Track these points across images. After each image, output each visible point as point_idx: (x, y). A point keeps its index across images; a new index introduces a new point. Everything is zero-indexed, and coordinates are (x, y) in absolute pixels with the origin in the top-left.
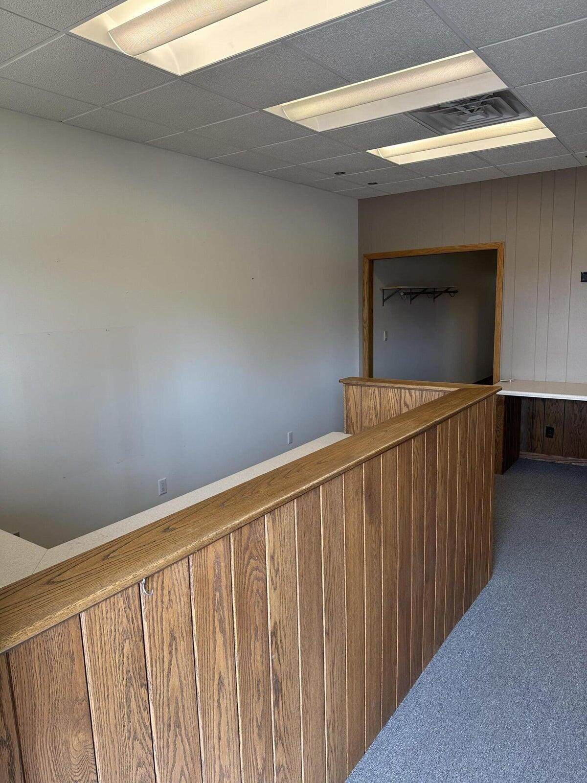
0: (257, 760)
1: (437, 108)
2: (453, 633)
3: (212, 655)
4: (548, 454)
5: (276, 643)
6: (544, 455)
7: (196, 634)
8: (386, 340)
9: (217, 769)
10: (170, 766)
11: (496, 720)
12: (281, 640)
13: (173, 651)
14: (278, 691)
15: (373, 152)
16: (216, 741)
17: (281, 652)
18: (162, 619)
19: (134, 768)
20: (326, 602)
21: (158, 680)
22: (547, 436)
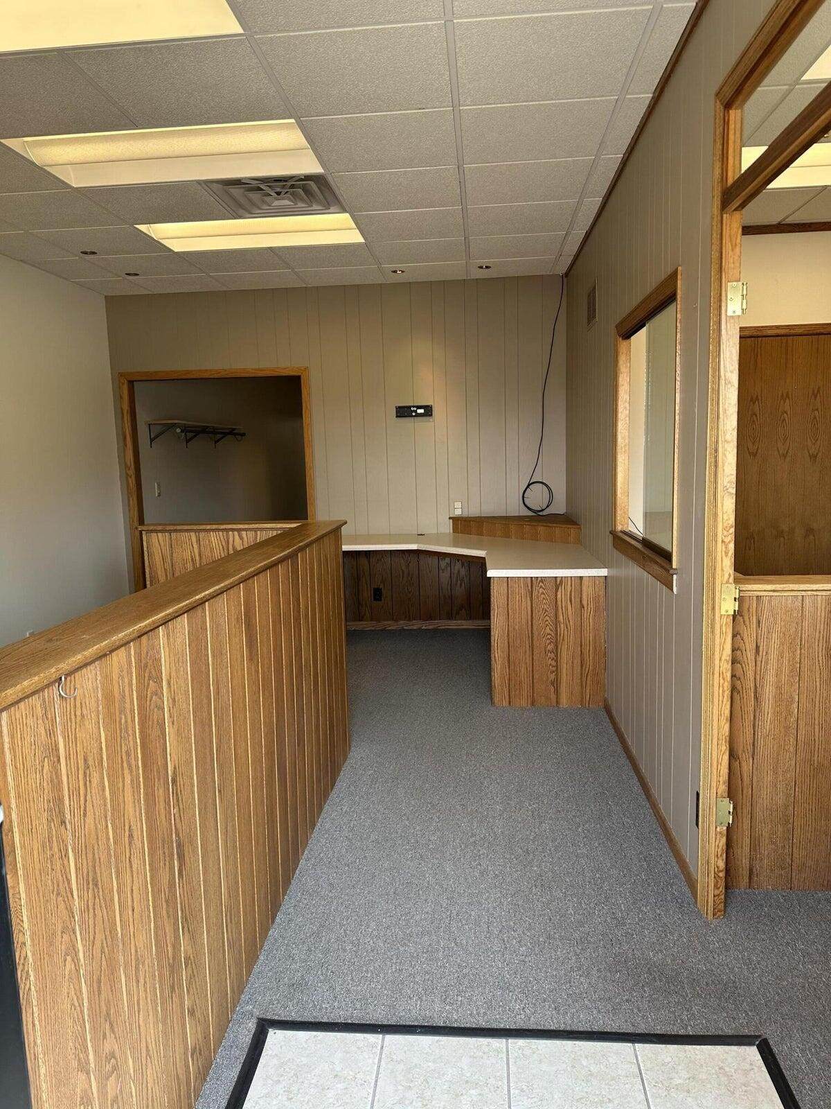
0: (167, 946)
1: (237, 182)
2: (323, 815)
3: (121, 798)
4: (378, 620)
5: (177, 795)
6: (373, 622)
7: (106, 765)
8: (159, 495)
9: (133, 951)
10: (92, 937)
11: (394, 879)
12: (181, 791)
13: (88, 783)
14: (181, 857)
15: (143, 228)
16: (130, 913)
17: (181, 807)
18: (76, 738)
19: (60, 934)
20: (217, 750)
21: (76, 819)
22: (375, 599)
